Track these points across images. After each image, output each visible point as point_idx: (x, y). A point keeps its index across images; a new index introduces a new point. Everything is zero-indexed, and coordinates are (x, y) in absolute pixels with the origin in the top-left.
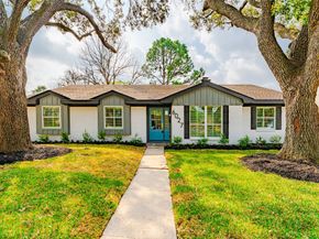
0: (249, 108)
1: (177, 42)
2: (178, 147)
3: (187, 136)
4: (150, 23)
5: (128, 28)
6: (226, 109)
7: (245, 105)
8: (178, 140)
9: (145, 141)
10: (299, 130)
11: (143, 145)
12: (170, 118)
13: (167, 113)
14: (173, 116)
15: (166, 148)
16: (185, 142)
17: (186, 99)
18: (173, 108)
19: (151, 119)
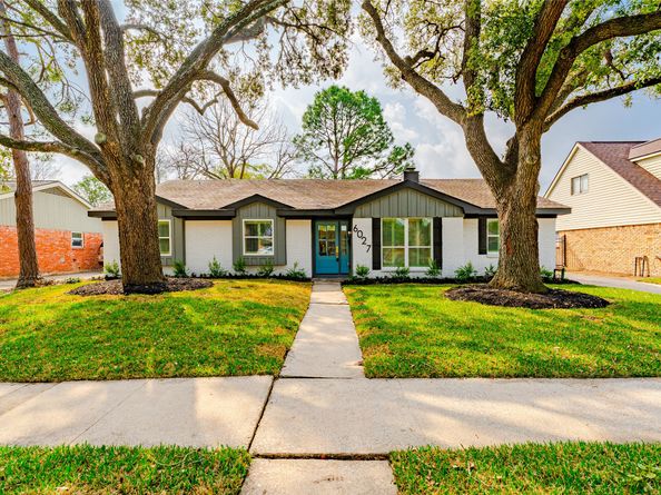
0: (477, 220)
1: (362, 95)
2: (363, 281)
3: (376, 266)
4: (315, 77)
5: (277, 84)
6: (438, 223)
7: (468, 216)
8: (363, 272)
9: (309, 274)
10: (511, 251)
11: (308, 280)
12: (350, 237)
13: (344, 228)
14: (354, 234)
15: (344, 284)
16: (373, 274)
17: (375, 208)
18: (355, 221)
19: (318, 240)
